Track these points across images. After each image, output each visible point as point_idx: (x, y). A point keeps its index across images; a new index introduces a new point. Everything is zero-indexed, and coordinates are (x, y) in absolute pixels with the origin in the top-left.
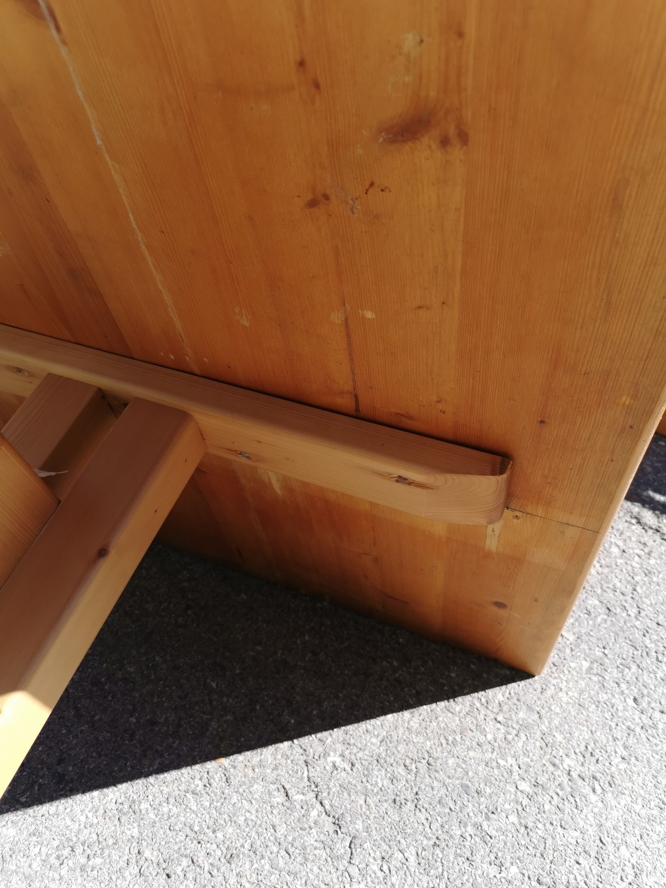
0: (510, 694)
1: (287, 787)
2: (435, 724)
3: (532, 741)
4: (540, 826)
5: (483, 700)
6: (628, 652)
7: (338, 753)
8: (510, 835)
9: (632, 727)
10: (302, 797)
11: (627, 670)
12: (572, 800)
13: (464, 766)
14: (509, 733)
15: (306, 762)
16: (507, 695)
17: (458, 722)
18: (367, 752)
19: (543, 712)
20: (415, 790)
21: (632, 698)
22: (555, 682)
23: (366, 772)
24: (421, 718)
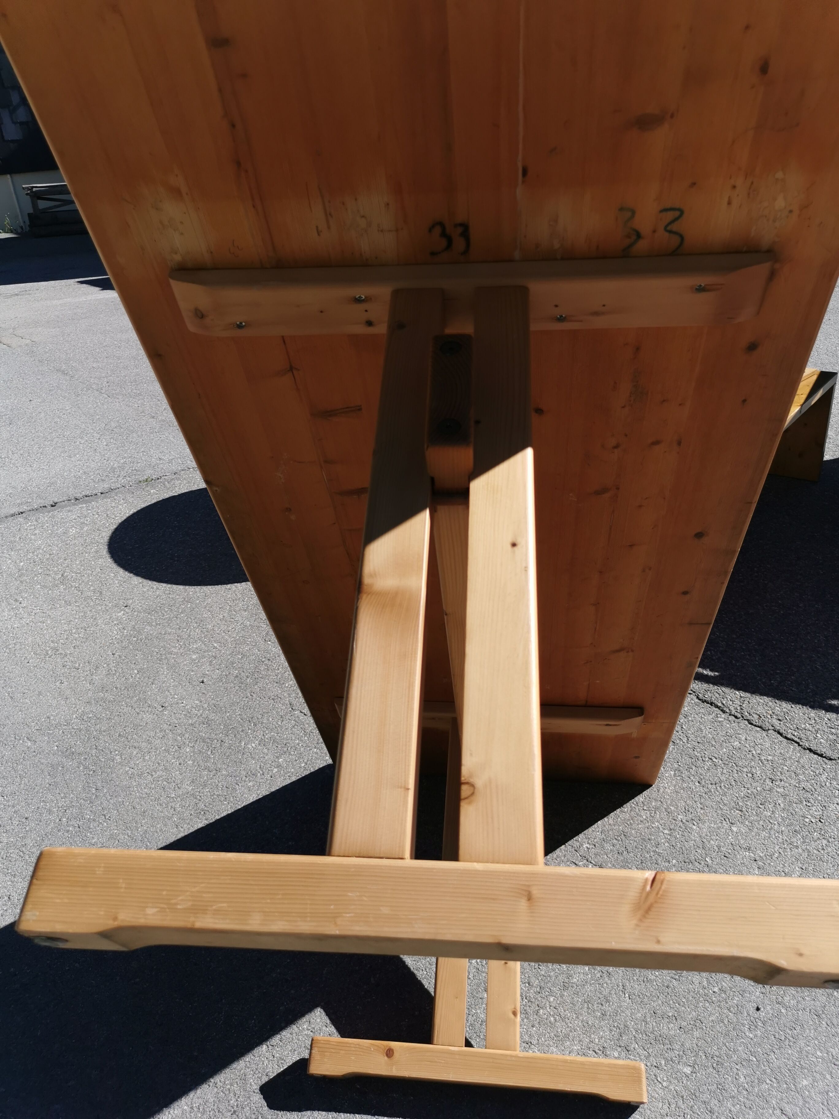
0: (645, 796)
1: (574, 861)
2: (619, 819)
3: (662, 813)
4: (678, 844)
5: (635, 803)
6: (689, 761)
7: (586, 843)
8: (668, 850)
9: (701, 794)
10: (582, 863)
11: (691, 770)
12: (686, 831)
13: (639, 832)
14: (652, 813)
15: (575, 850)
16: (644, 797)
17: (628, 815)
18: (598, 839)
19: (662, 800)
20: (624, 846)
21: (697, 782)
22: (662, 785)
23: (602, 846)
24: (612, 818)
